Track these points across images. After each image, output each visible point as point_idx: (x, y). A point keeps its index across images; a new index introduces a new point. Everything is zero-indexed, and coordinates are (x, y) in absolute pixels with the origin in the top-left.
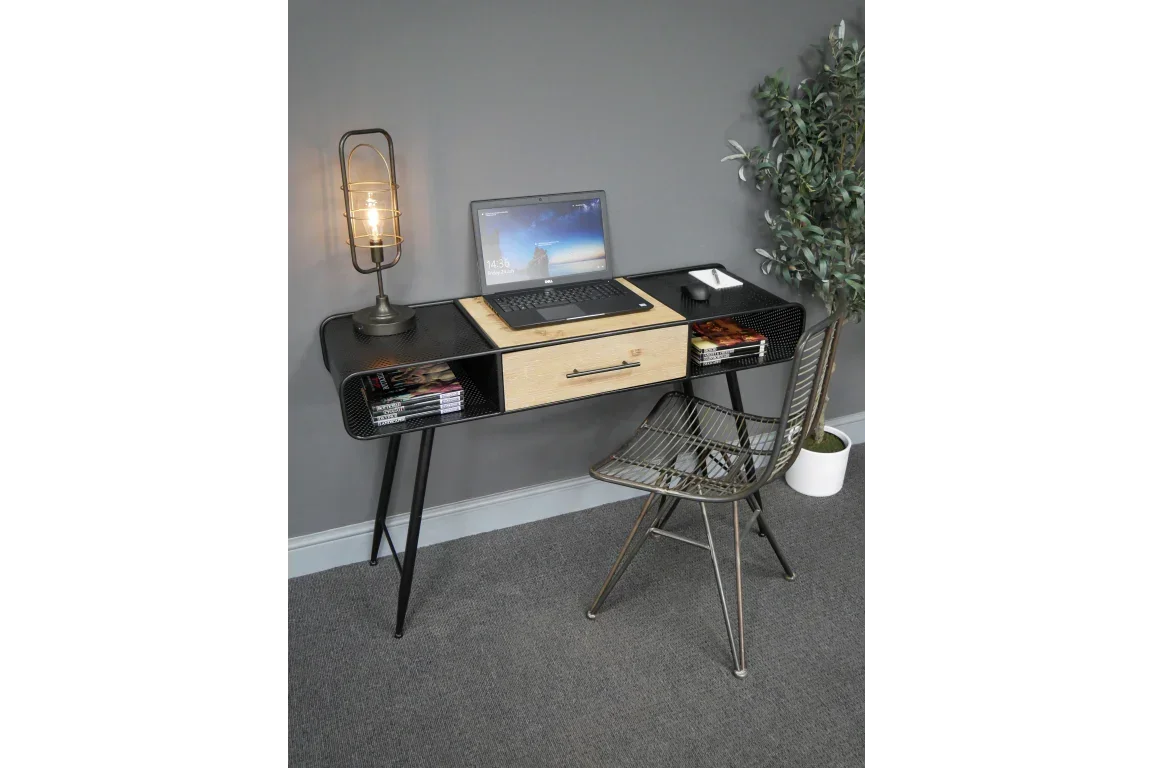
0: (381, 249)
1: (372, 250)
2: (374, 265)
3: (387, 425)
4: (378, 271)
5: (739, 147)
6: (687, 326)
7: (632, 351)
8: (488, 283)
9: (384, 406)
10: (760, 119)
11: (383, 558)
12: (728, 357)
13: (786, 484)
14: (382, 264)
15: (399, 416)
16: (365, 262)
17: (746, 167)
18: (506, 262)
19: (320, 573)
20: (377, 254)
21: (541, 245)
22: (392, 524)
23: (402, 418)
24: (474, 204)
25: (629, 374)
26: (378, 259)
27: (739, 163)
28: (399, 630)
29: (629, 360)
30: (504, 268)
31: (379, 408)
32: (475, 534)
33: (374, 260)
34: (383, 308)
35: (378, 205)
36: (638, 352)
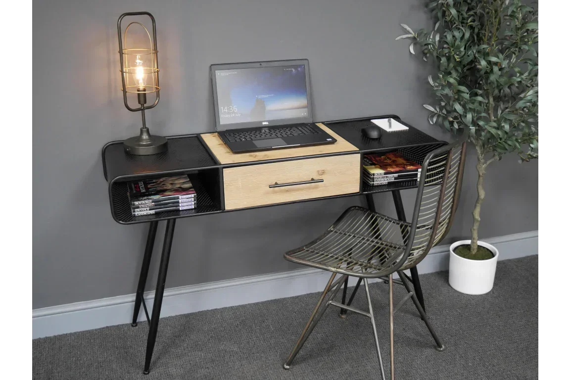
0: (145, 94)
1: (139, 94)
2: (139, 106)
3: (142, 216)
4: (142, 110)
5: (408, 29)
6: (360, 154)
7: (318, 171)
8: (222, 123)
9: (140, 202)
10: (426, 9)
12: (393, 180)
13: (449, 285)
14: (145, 105)
15: (150, 210)
16: (134, 104)
17: (415, 44)
18: (235, 108)
19: (96, 330)
20: (142, 98)
21: (260, 97)
23: (153, 212)
24: (212, 66)
25: (316, 187)
26: (142, 102)
27: (410, 41)
28: (147, 369)
29: (316, 178)
30: (234, 112)
31: (136, 203)
32: (210, 309)
33: (139, 102)
34: (145, 136)
35: (144, 65)
36: (323, 173)
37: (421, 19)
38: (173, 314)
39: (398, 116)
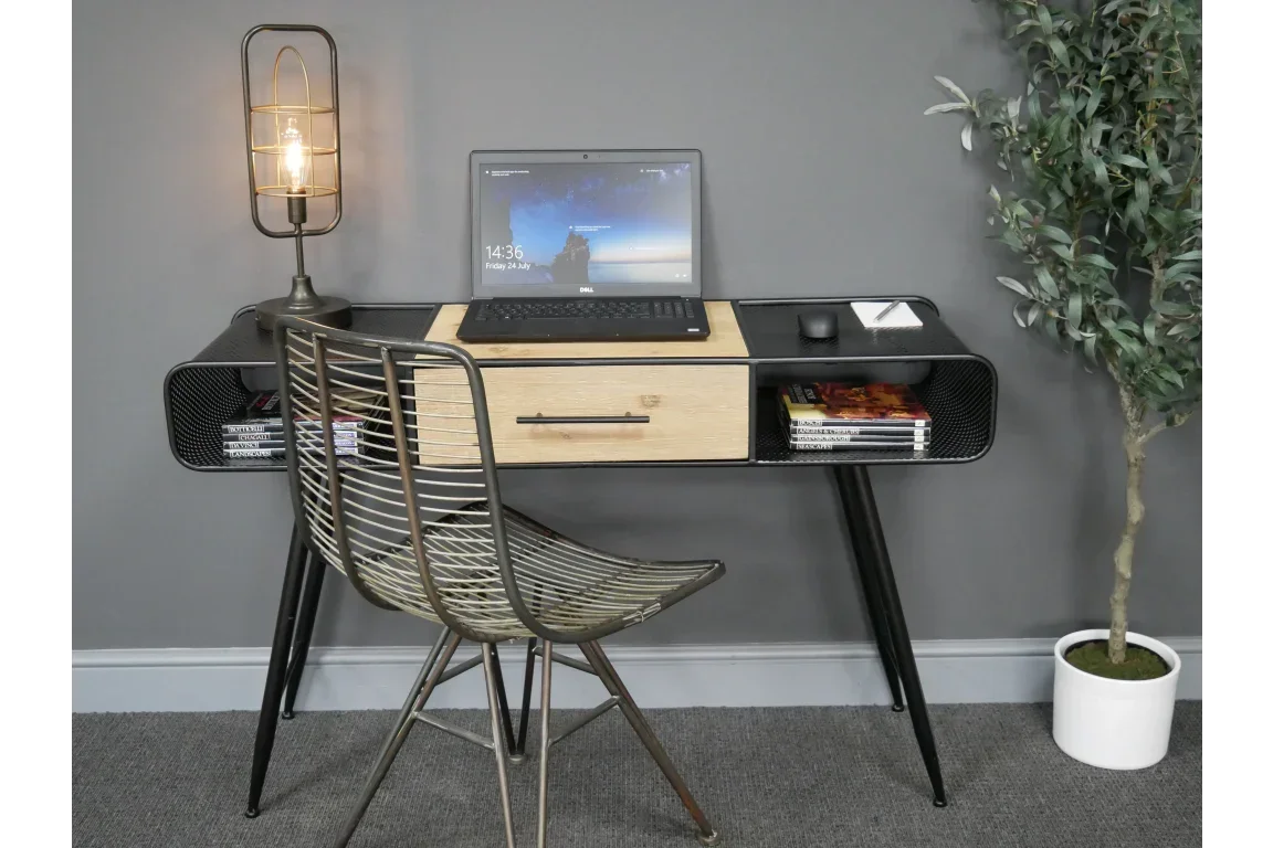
0: (304, 198)
1: (289, 199)
2: (291, 228)
3: (243, 458)
4: (299, 236)
5: (955, 89)
6: (747, 367)
7: (643, 397)
8: (486, 281)
9: (239, 427)
11: (305, 713)
14: (304, 226)
15: (262, 446)
16: (276, 216)
18: (518, 250)
20: (298, 208)
21: (579, 229)
22: (327, 658)
23: (266, 452)
24: (475, 156)
25: (638, 436)
26: (296, 219)
27: (961, 119)
28: (254, 806)
29: (637, 411)
30: (514, 260)
31: (232, 428)
33: (291, 221)
34: (301, 294)
35: (305, 141)
36: (655, 402)
37: (992, 65)
38: (379, 707)
39: (932, 300)
